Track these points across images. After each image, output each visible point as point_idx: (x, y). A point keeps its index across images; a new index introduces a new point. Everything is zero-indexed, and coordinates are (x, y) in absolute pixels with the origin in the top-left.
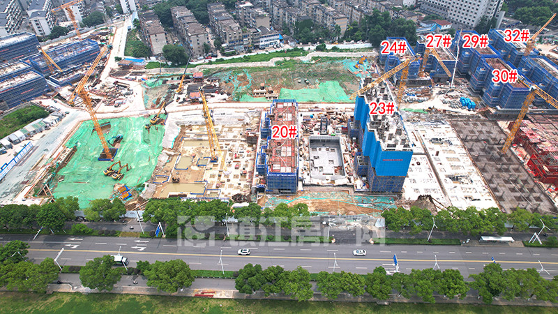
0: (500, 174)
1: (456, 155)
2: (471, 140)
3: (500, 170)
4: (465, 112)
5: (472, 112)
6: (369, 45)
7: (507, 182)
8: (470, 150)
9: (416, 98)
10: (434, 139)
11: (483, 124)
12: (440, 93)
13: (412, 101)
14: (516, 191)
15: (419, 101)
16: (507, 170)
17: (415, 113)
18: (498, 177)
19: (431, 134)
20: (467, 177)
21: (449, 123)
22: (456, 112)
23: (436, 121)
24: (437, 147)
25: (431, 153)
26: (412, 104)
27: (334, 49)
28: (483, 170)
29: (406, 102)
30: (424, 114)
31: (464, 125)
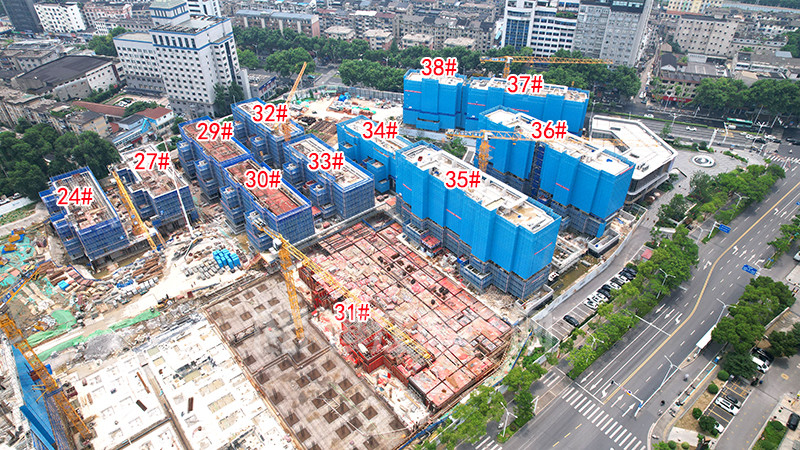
0: (305, 390)
1: (228, 388)
2: (247, 337)
3: (303, 382)
4: (227, 278)
5: (239, 274)
6: (24, 202)
7: (318, 403)
8: (249, 360)
9: (134, 287)
10: (181, 369)
11: (262, 288)
12: (177, 256)
13: (128, 299)
14: (337, 417)
15: (142, 293)
16: (314, 375)
17: (136, 325)
18: (303, 399)
19: (174, 360)
20: (252, 431)
21: (204, 315)
22: (211, 287)
23: (181, 321)
24: (188, 388)
25: (179, 408)
26: (128, 306)
28: (277, 398)
29: (116, 307)
30: (155, 319)
31: (230, 306)
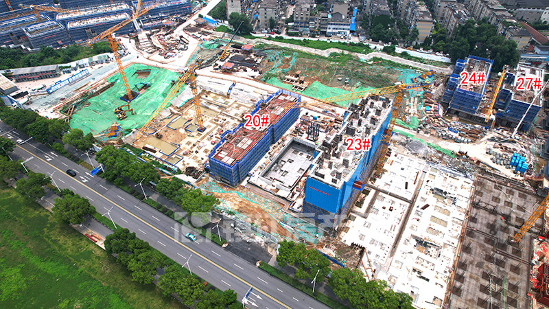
0: (486, 263)
1: (449, 219)
3: (489, 259)
4: (508, 173)
5: (519, 178)
6: (446, 60)
9: (455, 135)
10: (437, 189)
11: (522, 196)
12: (492, 139)
13: (448, 138)
15: (456, 141)
17: (439, 152)
19: (438, 182)
20: (438, 248)
21: (474, 178)
22: (493, 169)
23: (460, 170)
26: (444, 141)
27: (404, 55)
28: (466, 249)
29: (439, 137)
30: (450, 157)
31: (493, 187)
